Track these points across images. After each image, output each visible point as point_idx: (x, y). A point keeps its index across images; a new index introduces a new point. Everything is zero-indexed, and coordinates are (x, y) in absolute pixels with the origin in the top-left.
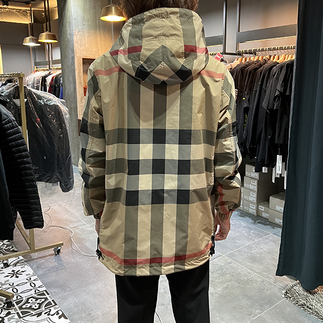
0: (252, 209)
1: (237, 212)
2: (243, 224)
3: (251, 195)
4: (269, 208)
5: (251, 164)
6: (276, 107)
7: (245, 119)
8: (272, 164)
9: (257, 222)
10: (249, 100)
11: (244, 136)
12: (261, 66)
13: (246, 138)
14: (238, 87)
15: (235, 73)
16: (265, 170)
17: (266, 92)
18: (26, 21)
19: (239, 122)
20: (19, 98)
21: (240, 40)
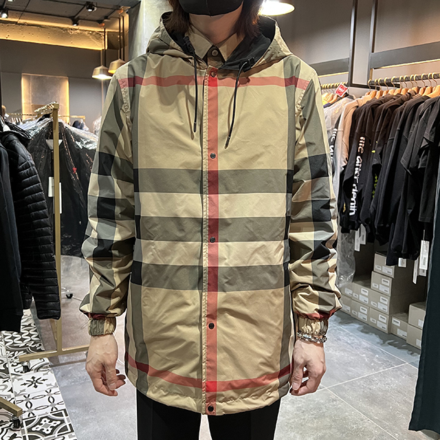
0: (382, 323)
1: (357, 326)
2: (365, 344)
3: (381, 301)
4: (407, 322)
5: (383, 253)
6: (422, 165)
7: (374, 183)
8: (413, 254)
9: (387, 343)
10: (381, 154)
11: (371, 210)
12: (402, 102)
13: (375, 211)
14: (366, 135)
15: (362, 114)
16: (402, 262)
17: (407, 141)
18: (99, 47)
19: (365, 186)
20: (52, 139)
21: (374, 65)
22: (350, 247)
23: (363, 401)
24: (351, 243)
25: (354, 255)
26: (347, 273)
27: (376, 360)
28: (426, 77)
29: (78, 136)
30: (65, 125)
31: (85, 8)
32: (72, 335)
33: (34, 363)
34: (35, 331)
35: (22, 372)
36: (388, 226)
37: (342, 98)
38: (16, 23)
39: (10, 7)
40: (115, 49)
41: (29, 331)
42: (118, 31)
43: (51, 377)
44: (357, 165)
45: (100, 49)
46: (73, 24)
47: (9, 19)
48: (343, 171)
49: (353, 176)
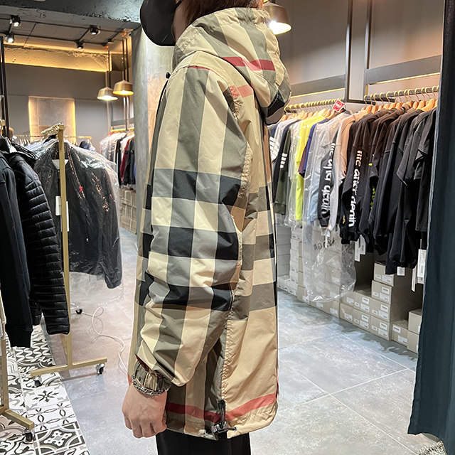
0: (383, 330)
1: (359, 334)
2: (367, 351)
3: (382, 309)
4: (407, 329)
5: (382, 262)
6: (417, 176)
7: (372, 195)
8: (411, 262)
9: (388, 349)
10: (378, 167)
11: (370, 221)
12: (397, 116)
13: (373, 222)
14: (363, 148)
15: (359, 128)
16: (401, 271)
17: (402, 154)
18: (103, 69)
19: (363, 198)
20: (58, 159)
21: (370, 81)
22: (351, 258)
23: (365, 406)
24: (352, 253)
25: (355, 265)
26: (348, 283)
27: (377, 366)
28: (419, 92)
29: (84, 156)
30: (71, 145)
31: (89, 31)
32: (82, 350)
33: (45, 378)
34: (47, 346)
35: (33, 387)
36: (386, 236)
37: (339, 114)
38: (22, 47)
39: (15, 31)
40: (119, 70)
41: (40, 346)
42: (122, 53)
43: (61, 391)
44: (355, 178)
45: (105, 71)
46: (78, 47)
47: (15, 44)
48: (342, 184)
49: (352, 188)
